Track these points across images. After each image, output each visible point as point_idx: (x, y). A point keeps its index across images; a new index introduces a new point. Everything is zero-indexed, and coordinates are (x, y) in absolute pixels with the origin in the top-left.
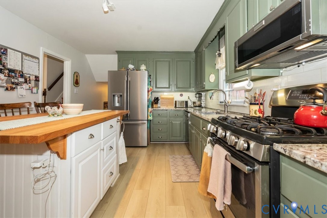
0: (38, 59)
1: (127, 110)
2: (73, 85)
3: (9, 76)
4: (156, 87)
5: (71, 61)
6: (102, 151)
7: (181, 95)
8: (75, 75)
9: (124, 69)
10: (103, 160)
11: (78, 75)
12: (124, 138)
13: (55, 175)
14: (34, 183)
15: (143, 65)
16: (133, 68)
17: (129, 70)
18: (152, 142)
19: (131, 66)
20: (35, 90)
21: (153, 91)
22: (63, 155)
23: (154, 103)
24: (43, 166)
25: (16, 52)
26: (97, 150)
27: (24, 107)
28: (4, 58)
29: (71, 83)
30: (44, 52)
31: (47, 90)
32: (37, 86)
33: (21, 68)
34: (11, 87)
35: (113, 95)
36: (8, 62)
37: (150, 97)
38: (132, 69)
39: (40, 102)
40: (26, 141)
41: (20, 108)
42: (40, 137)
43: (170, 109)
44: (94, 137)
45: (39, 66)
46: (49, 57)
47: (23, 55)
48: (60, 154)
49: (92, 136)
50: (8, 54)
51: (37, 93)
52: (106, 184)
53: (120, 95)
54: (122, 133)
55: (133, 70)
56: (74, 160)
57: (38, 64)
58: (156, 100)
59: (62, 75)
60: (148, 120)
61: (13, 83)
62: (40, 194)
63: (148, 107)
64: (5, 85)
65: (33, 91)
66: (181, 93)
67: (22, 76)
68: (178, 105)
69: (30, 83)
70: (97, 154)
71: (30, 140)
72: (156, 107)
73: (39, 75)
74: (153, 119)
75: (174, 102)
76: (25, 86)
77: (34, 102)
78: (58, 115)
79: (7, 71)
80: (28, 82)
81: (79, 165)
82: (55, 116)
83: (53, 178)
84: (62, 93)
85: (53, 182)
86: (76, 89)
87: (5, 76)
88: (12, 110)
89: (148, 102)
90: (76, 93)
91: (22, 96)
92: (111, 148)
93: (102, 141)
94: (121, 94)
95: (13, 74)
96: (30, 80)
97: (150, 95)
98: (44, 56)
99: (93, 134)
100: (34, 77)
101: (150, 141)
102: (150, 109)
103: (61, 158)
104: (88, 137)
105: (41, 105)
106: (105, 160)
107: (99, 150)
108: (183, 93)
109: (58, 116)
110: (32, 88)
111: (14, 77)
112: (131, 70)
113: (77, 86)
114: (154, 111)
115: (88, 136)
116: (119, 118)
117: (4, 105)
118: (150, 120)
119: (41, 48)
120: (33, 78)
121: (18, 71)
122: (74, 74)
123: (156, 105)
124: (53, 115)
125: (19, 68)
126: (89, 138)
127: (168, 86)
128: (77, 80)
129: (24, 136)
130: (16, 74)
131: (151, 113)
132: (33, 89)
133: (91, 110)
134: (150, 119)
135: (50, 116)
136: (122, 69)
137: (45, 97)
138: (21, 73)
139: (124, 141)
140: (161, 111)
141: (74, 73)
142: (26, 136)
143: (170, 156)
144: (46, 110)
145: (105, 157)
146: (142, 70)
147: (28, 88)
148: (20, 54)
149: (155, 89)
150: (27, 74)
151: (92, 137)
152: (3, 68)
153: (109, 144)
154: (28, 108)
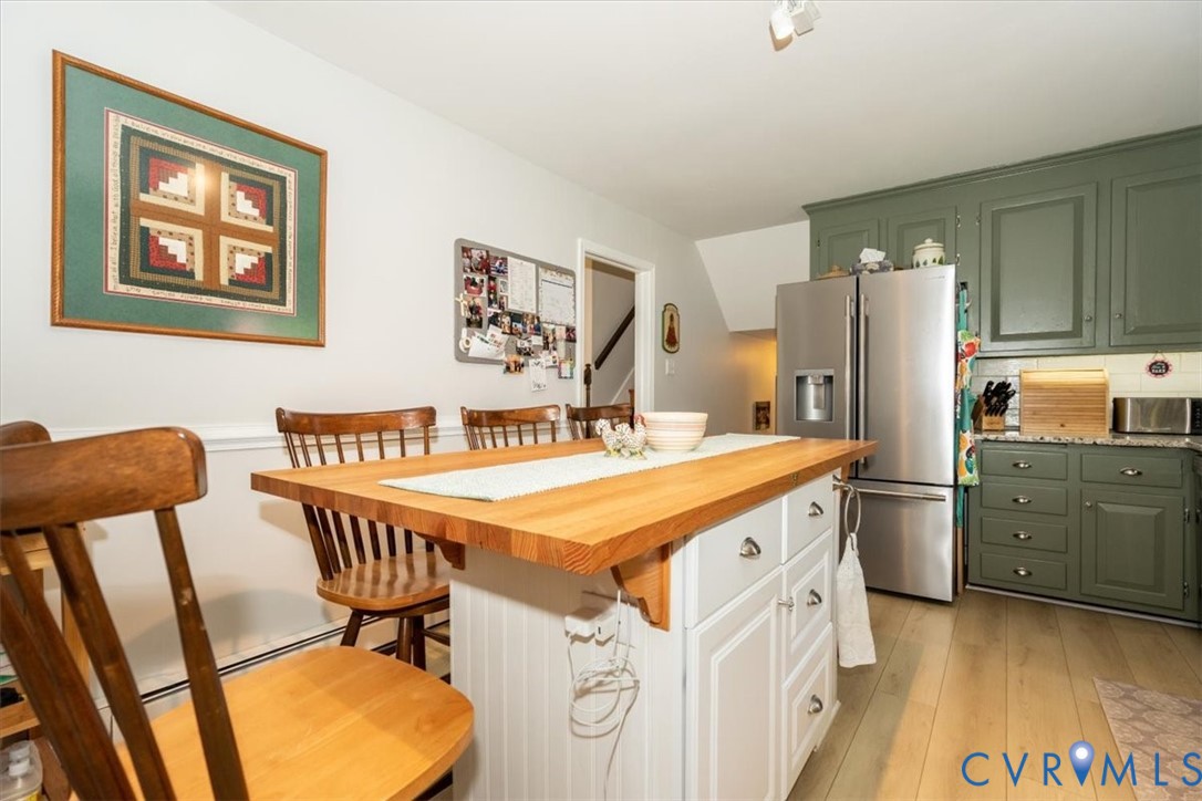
0: (571, 274)
1: (857, 438)
2: (661, 348)
3: (511, 333)
4: (996, 336)
5: (654, 270)
6: (784, 609)
7: (1160, 369)
8: (667, 315)
9: (840, 270)
10: (789, 642)
11: (675, 315)
12: (859, 557)
13: (632, 684)
14: (573, 695)
15: (929, 241)
16: (880, 263)
17: (860, 271)
18: (972, 584)
19: (871, 256)
20: (566, 371)
21: (978, 354)
22: (657, 611)
23: (985, 408)
24: (598, 637)
25: (525, 263)
26: (767, 603)
27: (543, 419)
28: (502, 282)
29: (656, 344)
30: (586, 252)
31: (593, 367)
32: (571, 356)
33: (534, 306)
34: (515, 362)
35: (798, 378)
36: (508, 293)
37: (966, 382)
38: (877, 267)
39: (578, 406)
40: (555, 556)
41: (534, 423)
42: (597, 548)
43: (1088, 441)
44: (759, 552)
45: (575, 295)
46: (597, 266)
47: (540, 270)
48: (650, 609)
49: (752, 549)
50: (509, 271)
51: (571, 377)
52: (798, 746)
53: (825, 377)
54: (854, 535)
55: (883, 268)
56: (694, 636)
57: (572, 290)
58: (996, 398)
59: (631, 316)
60: (956, 486)
61: (519, 352)
62: (589, 737)
63: (959, 426)
64: (503, 357)
65: (563, 371)
66: (1159, 357)
67: (538, 330)
68: (1134, 422)
69: (555, 349)
70: (768, 620)
71: (567, 556)
72: (997, 427)
73: (575, 322)
74: (981, 484)
75: (1110, 405)
76: (546, 358)
77: (567, 405)
78: (633, 451)
79: (506, 320)
80: (551, 346)
81: (713, 658)
82: (623, 455)
83: (627, 695)
84: (631, 373)
85: (627, 707)
86: (669, 362)
87: (503, 333)
88: (519, 426)
89: (956, 403)
90: (669, 374)
91: (539, 386)
92: (816, 600)
93: (784, 567)
94: (830, 372)
95: (520, 326)
96: (555, 338)
97: (967, 376)
98: (587, 266)
99: (755, 540)
100: (564, 328)
101: (965, 581)
102: (969, 437)
103: (653, 623)
104: (740, 551)
105: (581, 415)
106: (794, 646)
107: (773, 603)
108: (1170, 357)
109: (632, 454)
110: (560, 363)
111: (521, 334)
112: (871, 271)
113: (673, 350)
114: (987, 445)
115: (739, 547)
116: (838, 472)
117: (502, 412)
118: (967, 488)
119: (580, 241)
120: (561, 333)
121: (530, 317)
122: (664, 312)
123: (995, 418)
124: (619, 451)
125: (529, 309)
126: (742, 554)
127: (1068, 327)
128: (671, 330)
129: (550, 537)
130: (524, 324)
131: (974, 456)
132: (563, 365)
133: (724, 433)
134: (966, 483)
135: (609, 452)
136: (830, 271)
137: (588, 389)
138: (536, 322)
139: (860, 571)
140: (1024, 447)
141: (663, 309)
142: (556, 539)
143: (1099, 683)
144: (599, 433)
145: (793, 632)
146: (925, 263)
147: (552, 364)
148: (533, 265)
149: (990, 347)
150: (548, 323)
151: (755, 550)
152: (499, 311)
153: (805, 582)
154: (553, 423)
